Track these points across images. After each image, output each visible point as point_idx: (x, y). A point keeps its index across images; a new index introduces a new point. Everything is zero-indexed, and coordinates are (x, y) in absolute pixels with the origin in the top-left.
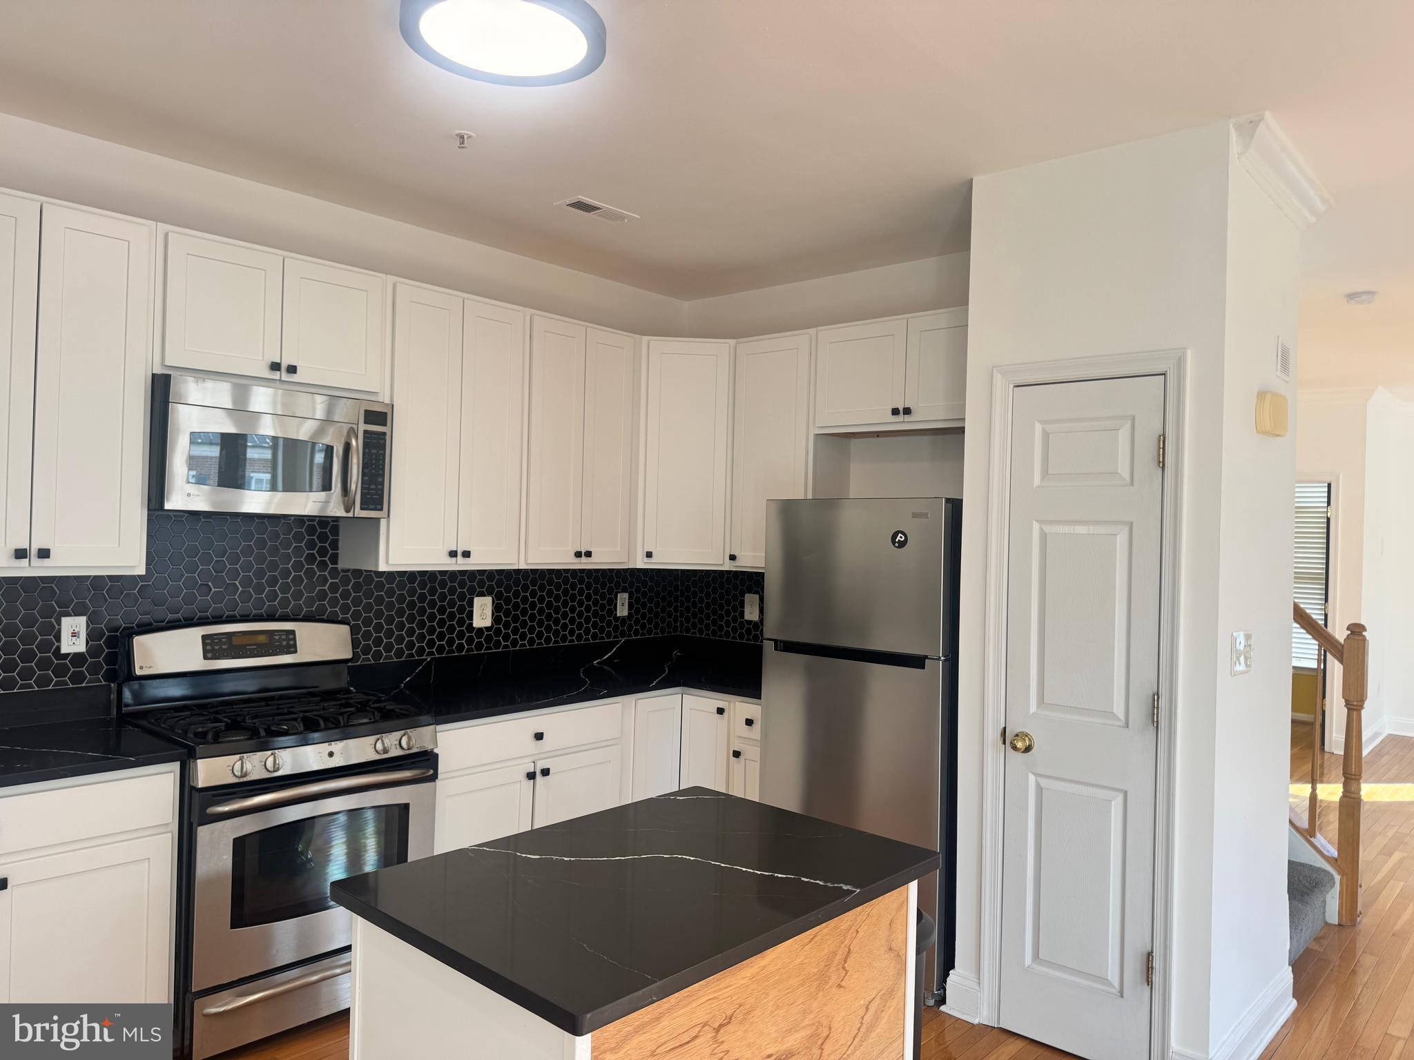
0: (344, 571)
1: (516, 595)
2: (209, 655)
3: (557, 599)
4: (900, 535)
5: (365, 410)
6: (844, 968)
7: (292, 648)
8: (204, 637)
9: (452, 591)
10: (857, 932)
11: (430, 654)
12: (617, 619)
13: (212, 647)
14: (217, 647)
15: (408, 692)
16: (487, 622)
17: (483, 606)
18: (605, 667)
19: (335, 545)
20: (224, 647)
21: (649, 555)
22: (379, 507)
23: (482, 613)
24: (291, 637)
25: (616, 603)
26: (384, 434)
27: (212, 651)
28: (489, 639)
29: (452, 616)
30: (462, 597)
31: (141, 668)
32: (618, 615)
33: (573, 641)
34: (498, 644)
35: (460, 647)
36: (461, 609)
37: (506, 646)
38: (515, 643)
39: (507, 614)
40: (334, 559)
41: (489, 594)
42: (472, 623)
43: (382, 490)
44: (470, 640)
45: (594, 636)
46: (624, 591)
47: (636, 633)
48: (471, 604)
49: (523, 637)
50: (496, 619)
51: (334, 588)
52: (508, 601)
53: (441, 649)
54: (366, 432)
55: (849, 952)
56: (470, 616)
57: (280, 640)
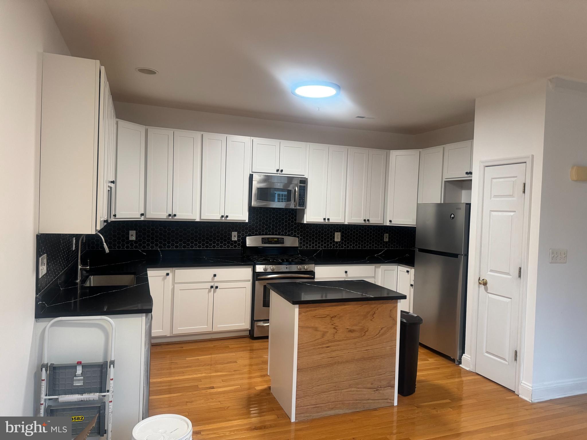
0: (298, 223)
1: (349, 232)
2: (263, 243)
3: (362, 234)
4: (452, 215)
5: (300, 180)
6: (373, 317)
7: (283, 243)
8: (262, 238)
9: (328, 230)
10: (378, 309)
11: (321, 248)
12: (384, 242)
13: (264, 241)
14: (265, 241)
15: (315, 258)
16: (339, 240)
17: (338, 235)
18: (379, 257)
19: (296, 216)
20: (267, 241)
21: (390, 221)
22: (303, 206)
23: (338, 237)
24: (283, 240)
25: (384, 237)
26: (305, 186)
27: (264, 242)
28: (339, 245)
29: (328, 237)
30: (331, 232)
31: (248, 245)
32: (384, 241)
33: (368, 248)
34: (342, 247)
35: (331, 247)
36: (331, 236)
37: (345, 248)
38: (348, 247)
39: (345, 238)
40: (295, 220)
41: (340, 232)
42: (334, 240)
43: (304, 201)
44: (334, 245)
45: (376, 247)
46: (387, 233)
47: (392, 247)
48: (334, 234)
49: (351, 245)
50: (342, 239)
51: (295, 228)
52: (346, 234)
53: (325, 247)
54: (300, 186)
55: (375, 313)
56: (334, 238)
57: (280, 240)
